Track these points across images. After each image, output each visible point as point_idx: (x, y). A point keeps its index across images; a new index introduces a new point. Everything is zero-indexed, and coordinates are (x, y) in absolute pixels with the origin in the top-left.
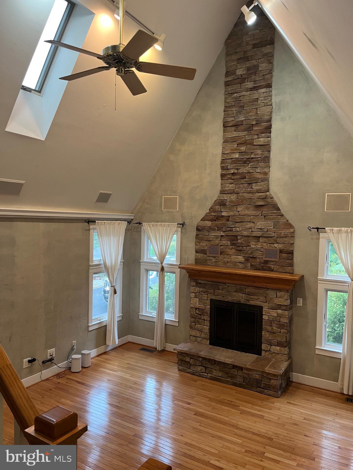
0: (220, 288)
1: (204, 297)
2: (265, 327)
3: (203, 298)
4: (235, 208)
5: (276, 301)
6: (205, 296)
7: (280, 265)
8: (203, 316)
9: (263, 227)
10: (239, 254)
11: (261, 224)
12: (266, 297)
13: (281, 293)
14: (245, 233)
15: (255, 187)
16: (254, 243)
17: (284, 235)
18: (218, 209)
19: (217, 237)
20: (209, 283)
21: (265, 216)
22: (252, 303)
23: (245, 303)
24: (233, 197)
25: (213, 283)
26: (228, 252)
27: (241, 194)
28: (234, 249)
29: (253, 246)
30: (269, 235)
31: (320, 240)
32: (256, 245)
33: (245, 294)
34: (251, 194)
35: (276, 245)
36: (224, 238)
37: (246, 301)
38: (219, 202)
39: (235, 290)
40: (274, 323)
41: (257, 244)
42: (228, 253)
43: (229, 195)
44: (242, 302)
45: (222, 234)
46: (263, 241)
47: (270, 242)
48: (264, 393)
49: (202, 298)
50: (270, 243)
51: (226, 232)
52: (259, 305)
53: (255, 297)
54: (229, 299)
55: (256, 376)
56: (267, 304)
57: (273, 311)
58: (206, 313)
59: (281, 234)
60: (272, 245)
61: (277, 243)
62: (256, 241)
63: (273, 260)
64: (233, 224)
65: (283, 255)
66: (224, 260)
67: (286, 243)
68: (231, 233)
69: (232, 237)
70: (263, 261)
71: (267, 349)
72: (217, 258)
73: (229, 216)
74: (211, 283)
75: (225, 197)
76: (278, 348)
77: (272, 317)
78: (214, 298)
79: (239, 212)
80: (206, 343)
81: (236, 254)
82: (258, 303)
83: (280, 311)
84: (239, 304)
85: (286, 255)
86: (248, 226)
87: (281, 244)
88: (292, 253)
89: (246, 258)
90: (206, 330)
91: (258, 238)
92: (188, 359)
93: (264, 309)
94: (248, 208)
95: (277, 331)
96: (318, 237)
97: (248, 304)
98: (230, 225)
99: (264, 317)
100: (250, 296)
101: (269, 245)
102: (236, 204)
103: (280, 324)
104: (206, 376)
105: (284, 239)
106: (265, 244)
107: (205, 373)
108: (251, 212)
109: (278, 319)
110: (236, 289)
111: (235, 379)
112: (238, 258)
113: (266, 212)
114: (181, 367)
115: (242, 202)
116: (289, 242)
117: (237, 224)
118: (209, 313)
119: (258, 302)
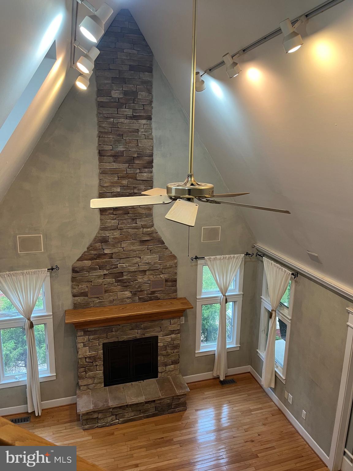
0: (114, 330)
1: (95, 343)
2: (161, 353)
3: (95, 345)
4: (119, 245)
5: (170, 328)
6: (96, 342)
7: (166, 293)
8: (95, 362)
9: (150, 262)
10: (125, 290)
11: (148, 258)
12: (161, 327)
13: (174, 320)
14: (133, 269)
15: (140, 223)
16: (141, 277)
17: (170, 266)
18: (100, 247)
19: (99, 277)
20: (101, 328)
21: (151, 250)
22: (148, 335)
23: (141, 337)
24: (117, 234)
25: (105, 327)
26: (114, 289)
27: (124, 230)
28: (119, 285)
29: (140, 280)
30: (156, 267)
31: (198, 266)
32: (142, 278)
33: (141, 329)
34: (136, 229)
35: (161, 276)
36: (108, 276)
37: (143, 335)
38: (100, 240)
39: (130, 328)
40: (168, 347)
41: (144, 278)
42: (114, 291)
43: (112, 231)
44: (138, 337)
45: (106, 272)
46: (150, 274)
47: (157, 274)
49: (92, 345)
50: (156, 275)
51: (110, 270)
52: (154, 335)
53: (151, 329)
54: (125, 338)
56: (162, 333)
57: (167, 338)
58: (98, 358)
59: (166, 265)
60: (159, 276)
61: (163, 273)
62: (143, 274)
63: (160, 289)
64: (117, 261)
65: (169, 283)
66: (110, 298)
67: (171, 272)
68: (115, 270)
69: (117, 275)
70: (151, 292)
71: (163, 371)
72: (100, 298)
73: (112, 253)
74: (103, 328)
75: (107, 234)
76: (172, 366)
77: (166, 343)
78: (106, 341)
79: (123, 248)
80: (101, 386)
81: (122, 290)
82: (153, 334)
83: (173, 336)
84: (136, 340)
85: (170, 283)
86: (134, 261)
87: (167, 274)
88: (175, 281)
89: (133, 293)
90: (100, 375)
91: (145, 271)
92: (95, 416)
93: (159, 338)
94: (133, 244)
95: (171, 352)
96: (196, 264)
97: (144, 337)
98: (115, 263)
99: (159, 344)
100: (145, 330)
101: (155, 277)
102: (119, 241)
103: (173, 346)
104: (117, 422)
105: (169, 269)
106: (151, 277)
107: (116, 419)
108: (137, 247)
109: (172, 342)
110: (132, 327)
111: (148, 412)
112: (125, 294)
113: (152, 246)
114: (87, 427)
115: (127, 237)
116: (173, 272)
117: (122, 260)
118: (102, 357)
119: (153, 333)
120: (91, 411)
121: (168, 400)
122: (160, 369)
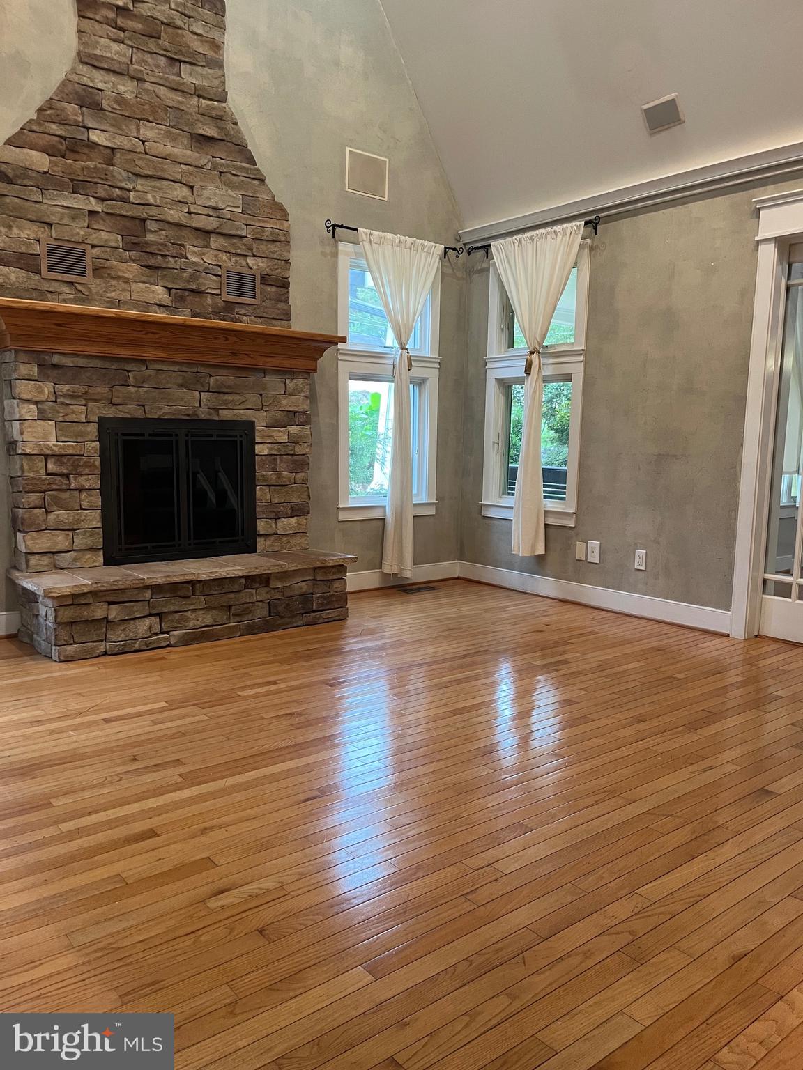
0: (131, 380)
1: (74, 412)
2: (263, 476)
3: (73, 417)
4: (133, 127)
5: (284, 402)
6: (78, 412)
7: (265, 315)
8: (75, 478)
9: (221, 205)
10: (151, 280)
11: (214, 194)
12: (261, 395)
13: (294, 381)
14: (174, 215)
15: (189, 76)
16: (196, 249)
17: (271, 235)
18: (76, 115)
19: (75, 214)
20: (93, 363)
21: (221, 173)
22: (226, 415)
23: (208, 417)
24: (126, 88)
25: (107, 365)
26: (120, 270)
27: (148, 86)
28: (134, 261)
29: (195, 259)
30: (237, 229)
31: (340, 257)
32: (201, 255)
33: (208, 391)
34: (180, 93)
35: (250, 261)
36: (101, 222)
37: (212, 411)
38: (77, 93)
39: (180, 381)
40: (281, 461)
41: (204, 254)
42: (121, 274)
43: (113, 78)
44: (202, 416)
45: (94, 205)
46: (220, 248)
47: (238, 251)
48: (321, 621)
49: (67, 419)
50: (237, 254)
51: (109, 202)
52: (245, 418)
53: (237, 397)
54: (164, 411)
55: (301, 588)
56: (265, 414)
57: (279, 431)
58: (86, 465)
59: (263, 231)
60: (242, 261)
61: (254, 256)
62: (202, 243)
63: (247, 300)
64: (129, 179)
65: (269, 289)
66: (108, 295)
67: (275, 256)
68: (125, 210)
69: (128, 223)
70: (223, 304)
71: (271, 531)
72: (79, 287)
73: (112, 149)
74: (99, 364)
75: (99, 80)
76: (293, 520)
77: (276, 447)
78: (110, 412)
79: (143, 142)
80: (94, 561)
81: (144, 279)
82: (241, 413)
83: (294, 429)
84: (191, 422)
85: (274, 289)
86: (175, 193)
87: (264, 260)
88: (285, 285)
89: (176, 293)
90: (91, 521)
91: (205, 234)
92: (99, 611)
93: (257, 428)
94: (173, 139)
95: (289, 479)
96: (334, 251)
97: (217, 418)
98: (120, 181)
99: (258, 448)
100: (221, 395)
101: (233, 259)
102: (130, 115)
103: (294, 462)
104: (165, 639)
105: (272, 247)
106: (224, 257)
107: (162, 633)
108: (180, 150)
109: (291, 448)
110: (184, 377)
111: (250, 617)
112: (153, 292)
113: (223, 161)
115: (154, 112)
116: (281, 255)
117: (140, 181)
118: (98, 463)
119: (241, 411)
120: (86, 591)
121: (303, 584)
122: (261, 526)
